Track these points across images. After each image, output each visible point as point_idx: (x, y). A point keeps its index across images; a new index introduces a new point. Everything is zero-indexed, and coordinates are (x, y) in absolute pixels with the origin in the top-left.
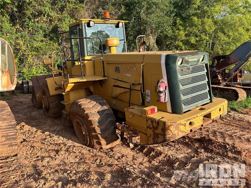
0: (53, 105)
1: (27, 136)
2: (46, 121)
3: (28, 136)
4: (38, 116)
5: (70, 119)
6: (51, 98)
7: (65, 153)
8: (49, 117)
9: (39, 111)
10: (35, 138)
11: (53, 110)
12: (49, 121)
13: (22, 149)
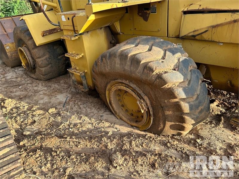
0: (42, 60)
1: (18, 121)
2: (36, 86)
3: (22, 120)
4: (19, 79)
5: (87, 83)
6: (36, 50)
7: (125, 160)
8: (37, 79)
9: (16, 70)
10: (36, 123)
11: (43, 69)
12: (40, 86)
13: (27, 164)
